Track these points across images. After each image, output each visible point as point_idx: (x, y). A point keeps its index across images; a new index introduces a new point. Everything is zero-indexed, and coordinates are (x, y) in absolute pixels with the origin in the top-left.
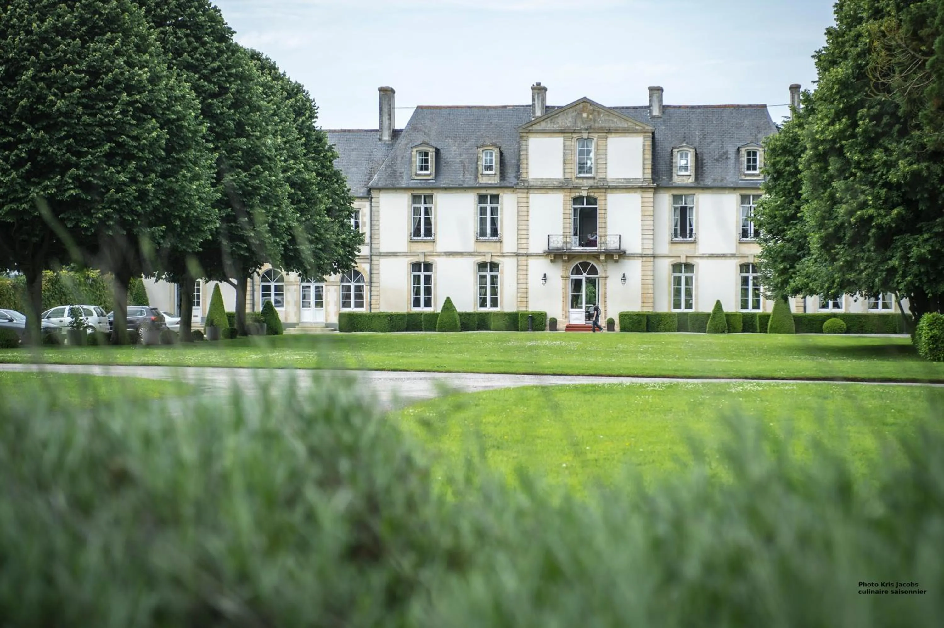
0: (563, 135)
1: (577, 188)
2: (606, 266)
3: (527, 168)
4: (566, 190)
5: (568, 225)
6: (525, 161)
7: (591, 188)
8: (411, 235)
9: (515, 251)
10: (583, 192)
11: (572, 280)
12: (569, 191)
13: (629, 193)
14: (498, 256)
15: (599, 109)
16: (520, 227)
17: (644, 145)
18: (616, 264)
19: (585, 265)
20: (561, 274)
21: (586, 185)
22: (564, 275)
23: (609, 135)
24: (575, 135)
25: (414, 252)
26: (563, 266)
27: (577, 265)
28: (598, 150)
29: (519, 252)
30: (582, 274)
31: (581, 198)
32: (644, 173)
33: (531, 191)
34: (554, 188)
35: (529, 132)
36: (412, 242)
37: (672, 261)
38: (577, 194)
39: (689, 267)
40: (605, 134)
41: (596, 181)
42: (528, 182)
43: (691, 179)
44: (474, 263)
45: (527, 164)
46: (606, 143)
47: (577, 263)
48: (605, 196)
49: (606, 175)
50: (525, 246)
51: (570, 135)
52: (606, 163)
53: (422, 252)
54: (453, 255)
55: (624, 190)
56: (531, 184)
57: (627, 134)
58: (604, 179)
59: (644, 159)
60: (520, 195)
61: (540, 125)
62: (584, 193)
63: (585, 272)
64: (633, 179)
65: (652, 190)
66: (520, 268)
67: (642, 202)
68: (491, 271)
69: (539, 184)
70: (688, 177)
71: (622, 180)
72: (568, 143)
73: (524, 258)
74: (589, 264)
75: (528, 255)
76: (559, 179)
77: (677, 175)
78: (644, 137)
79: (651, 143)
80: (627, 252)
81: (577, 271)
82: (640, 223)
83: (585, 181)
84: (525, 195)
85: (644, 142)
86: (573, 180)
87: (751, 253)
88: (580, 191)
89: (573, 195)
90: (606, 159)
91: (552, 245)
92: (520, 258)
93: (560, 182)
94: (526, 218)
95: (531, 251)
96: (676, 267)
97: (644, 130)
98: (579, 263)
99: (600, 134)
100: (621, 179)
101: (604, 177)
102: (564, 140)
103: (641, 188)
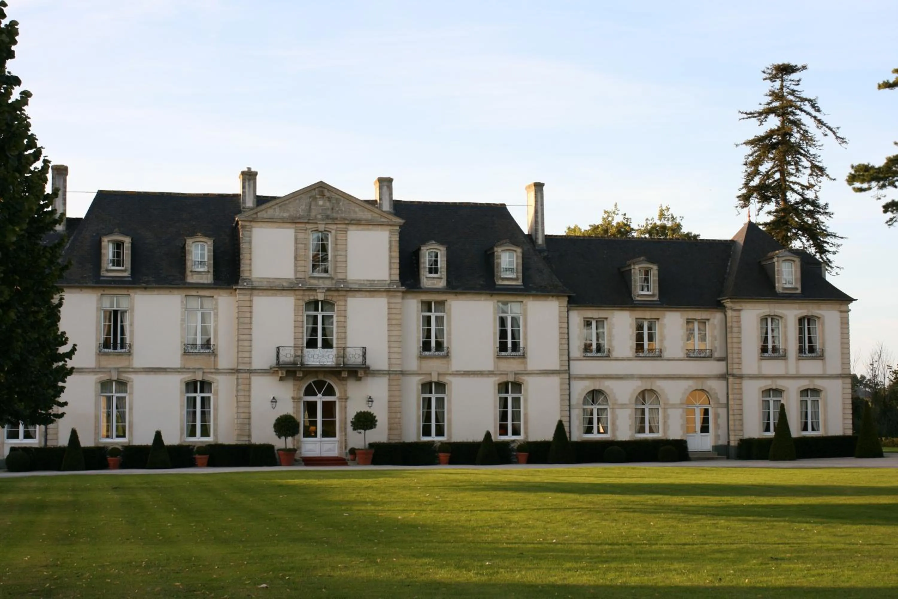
0: (294, 226)
1: (313, 289)
2: (346, 385)
3: (250, 265)
4: (297, 292)
5: (300, 335)
6: (248, 256)
7: (329, 290)
8: (99, 347)
9: (234, 366)
10: (319, 294)
11: (304, 402)
12: (301, 293)
13: (373, 297)
14: (212, 373)
15: (337, 196)
16: (242, 337)
17: (390, 242)
18: (358, 382)
19: (320, 385)
20: (292, 395)
21: (323, 286)
22: (295, 396)
23: (350, 227)
24: (309, 226)
25: (104, 368)
26: (294, 385)
27: (310, 384)
28: (336, 245)
29: (239, 368)
30: (316, 395)
31: (316, 302)
32: (390, 275)
33: (255, 292)
34: (283, 290)
35: (253, 221)
36: (102, 355)
37: (421, 380)
38: (312, 298)
39: (441, 387)
40: (344, 226)
41: (334, 282)
42: (252, 282)
43: (442, 282)
44: (181, 381)
45: (250, 259)
46: (346, 236)
47: (311, 381)
48: (346, 301)
49: (346, 276)
50: (247, 360)
51: (303, 225)
52: (346, 261)
53: (115, 368)
54: (155, 372)
55: (367, 294)
56: (256, 284)
57: (370, 227)
58: (344, 281)
59: (391, 257)
60: (242, 297)
61: (267, 212)
62: (321, 297)
63: (320, 393)
64: (378, 281)
65: (400, 294)
66: (240, 387)
67: (389, 308)
68: (202, 391)
69: (265, 284)
70: (439, 280)
71: (366, 282)
72: (301, 236)
73: (247, 375)
74: (326, 382)
75: (251, 372)
76: (289, 279)
77: (427, 278)
78: (391, 231)
79: (398, 239)
80: (371, 369)
81: (309, 391)
82: (386, 333)
83: (321, 281)
84: (247, 298)
85: (390, 237)
86: (307, 280)
87: (510, 370)
88: (314, 293)
89: (307, 299)
90: (346, 256)
91: (282, 359)
92: (240, 375)
93: (291, 283)
94: (248, 326)
95: (256, 365)
96: (427, 387)
97: (390, 223)
98: (314, 382)
99: (339, 226)
100: (364, 280)
101: (344, 277)
102: (296, 232)
103: (388, 291)
